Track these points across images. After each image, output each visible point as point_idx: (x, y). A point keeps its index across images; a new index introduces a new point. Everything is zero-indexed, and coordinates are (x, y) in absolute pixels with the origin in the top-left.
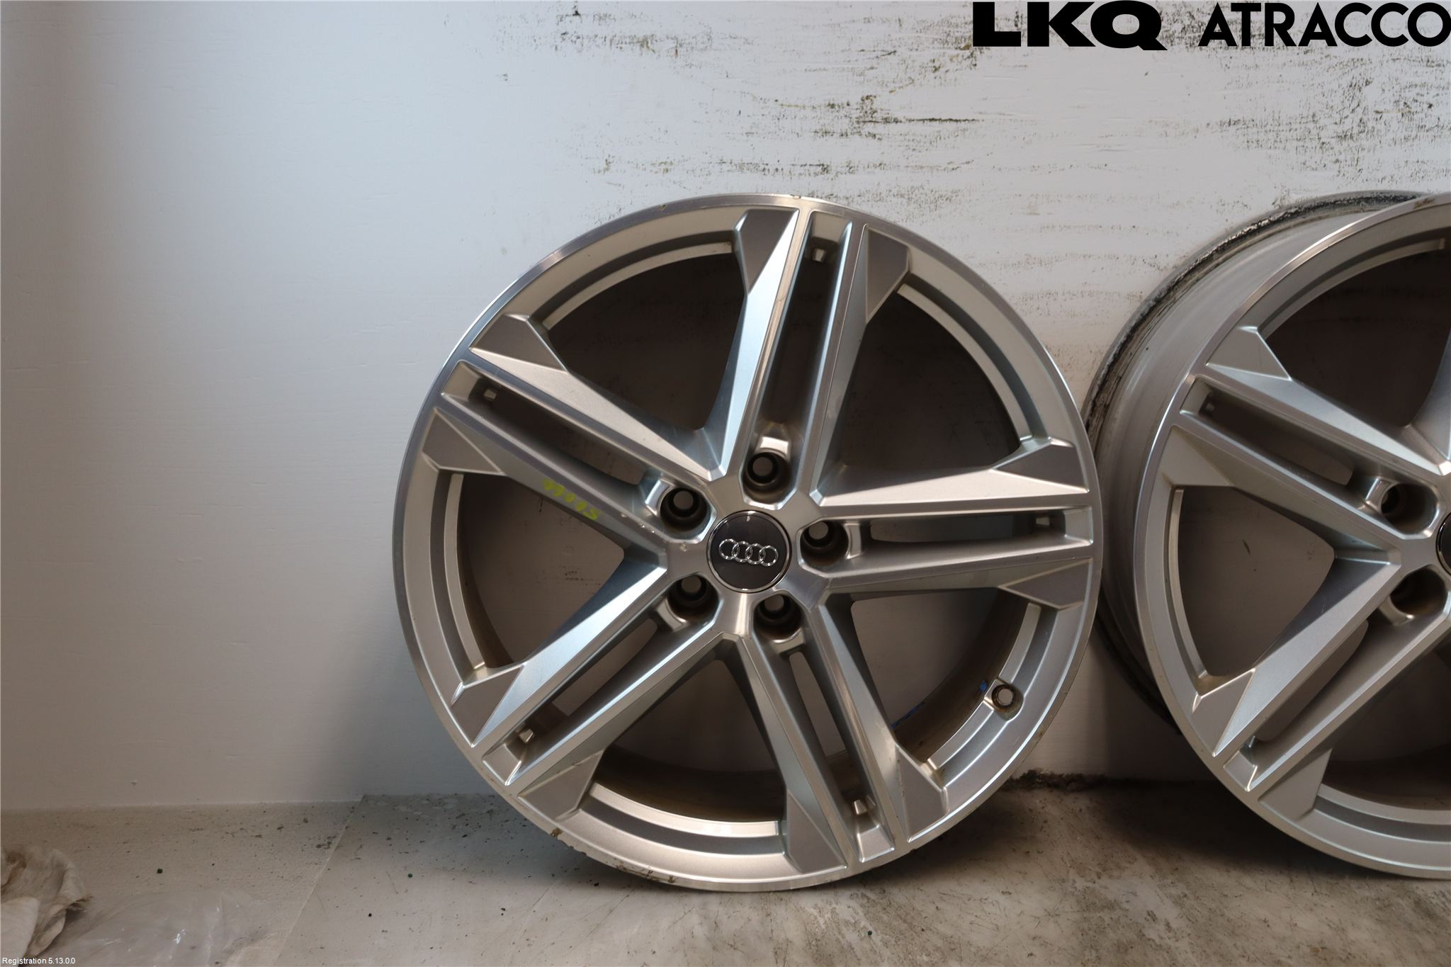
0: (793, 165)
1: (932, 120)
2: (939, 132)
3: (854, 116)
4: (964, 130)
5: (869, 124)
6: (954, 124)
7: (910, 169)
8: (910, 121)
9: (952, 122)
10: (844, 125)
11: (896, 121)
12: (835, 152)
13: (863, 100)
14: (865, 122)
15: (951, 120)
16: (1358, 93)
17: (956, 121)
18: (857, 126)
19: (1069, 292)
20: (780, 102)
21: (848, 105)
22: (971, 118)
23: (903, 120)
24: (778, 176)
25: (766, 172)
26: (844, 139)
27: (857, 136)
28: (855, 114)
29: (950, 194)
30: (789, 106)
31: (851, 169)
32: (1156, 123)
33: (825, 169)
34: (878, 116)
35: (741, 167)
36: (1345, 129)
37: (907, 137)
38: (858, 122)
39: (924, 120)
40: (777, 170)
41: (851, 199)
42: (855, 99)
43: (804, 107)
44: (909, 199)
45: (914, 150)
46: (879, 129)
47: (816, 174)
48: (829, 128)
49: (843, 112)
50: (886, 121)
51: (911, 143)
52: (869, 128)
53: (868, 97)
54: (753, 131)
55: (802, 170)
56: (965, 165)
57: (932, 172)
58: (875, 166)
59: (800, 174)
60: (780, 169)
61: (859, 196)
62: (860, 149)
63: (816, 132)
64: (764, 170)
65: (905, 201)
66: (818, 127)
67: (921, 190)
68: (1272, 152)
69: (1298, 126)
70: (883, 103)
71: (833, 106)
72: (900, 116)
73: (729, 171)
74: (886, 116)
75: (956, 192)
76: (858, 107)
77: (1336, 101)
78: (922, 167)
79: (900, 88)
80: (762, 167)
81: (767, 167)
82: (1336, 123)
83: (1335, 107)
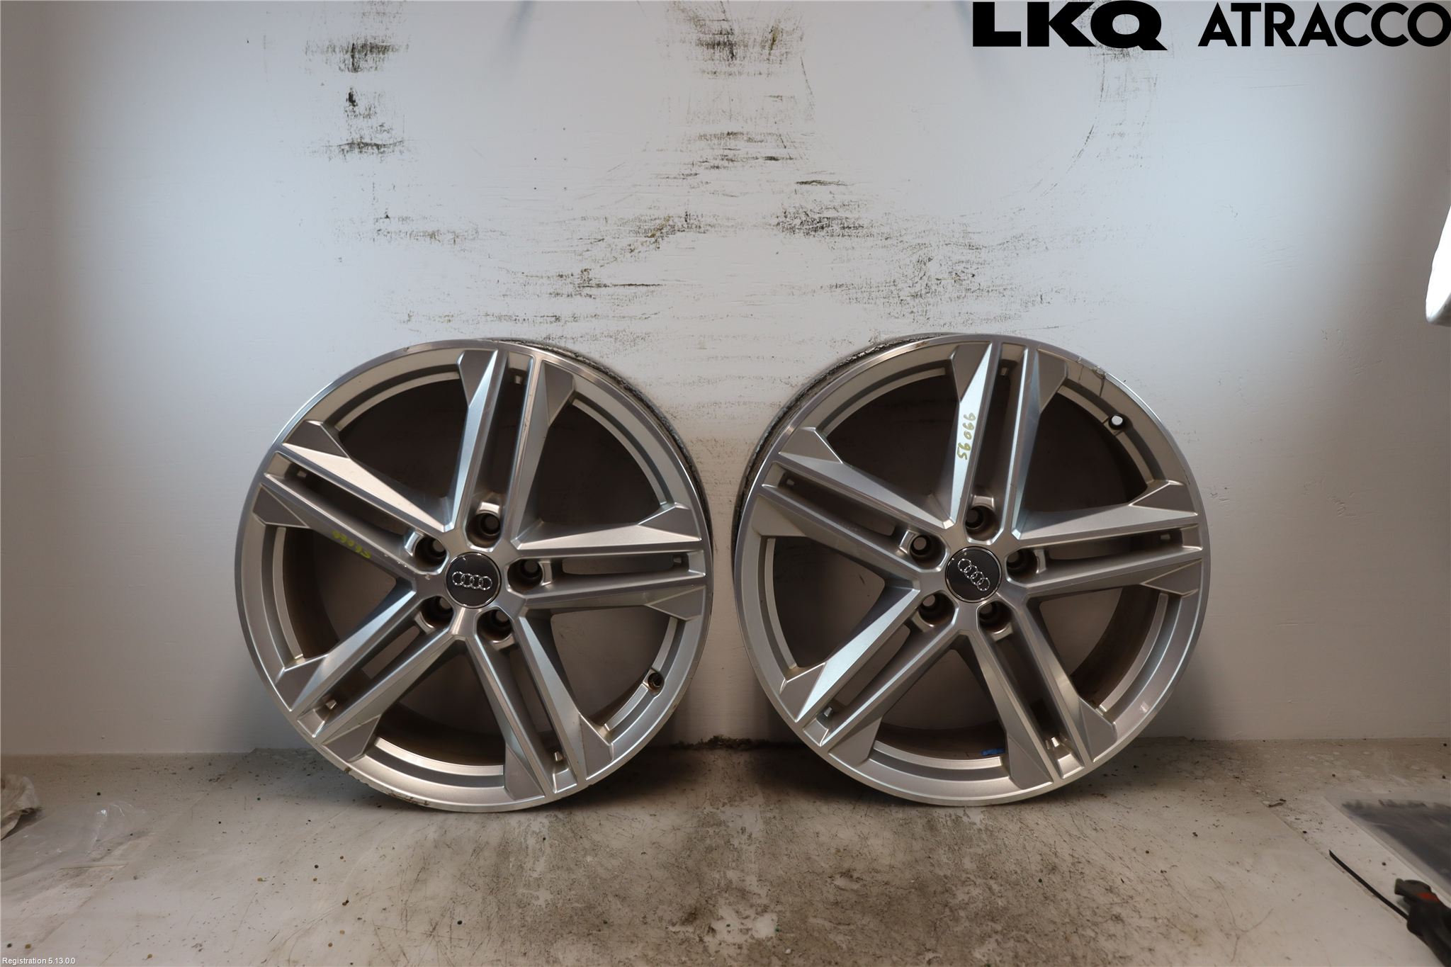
0: (536, 316)
1: (629, 285)
2: (635, 293)
3: (576, 283)
4: (653, 292)
5: (587, 288)
6: (645, 288)
7: (616, 318)
8: (615, 286)
9: (644, 287)
10: (570, 289)
11: (605, 286)
12: (564, 307)
13: (582, 272)
14: (584, 287)
15: (643, 285)
16: (923, 267)
17: (647, 285)
18: (578, 289)
19: (729, 402)
20: (525, 274)
21: (572, 275)
22: (656, 284)
23: (610, 285)
24: (526, 324)
25: (517, 321)
26: (570, 299)
27: (578, 296)
28: (577, 282)
29: (644, 335)
30: (532, 277)
31: (575, 318)
32: (786, 286)
33: (557, 319)
34: (593, 283)
35: (500, 318)
36: (917, 290)
37: (613, 297)
38: (579, 287)
39: (624, 285)
40: (524, 320)
41: (575, 339)
42: (577, 272)
43: (542, 277)
44: (616, 339)
45: (618, 305)
46: (594, 291)
47: (551, 322)
48: (559, 291)
49: (569, 280)
50: (599, 286)
51: (616, 301)
52: (587, 290)
53: (585, 270)
54: (508, 294)
55: (542, 320)
56: (656, 316)
57: (631, 320)
58: (592, 317)
59: (541, 323)
60: (526, 319)
61: (581, 337)
62: (581, 305)
63: (550, 294)
64: (516, 320)
65: (612, 340)
66: (552, 291)
67: (624, 333)
68: (865, 305)
69: (884, 288)
70: (597, 274)
71: (561, 276)
72: (607, 282)
73: (492, 321)
74: (598, 283)
75: (648, 334)
76: (579, 276)
77: (909, 271)
78: (624, 317)
79: (607, 263)
80: (514, 318)
81: (518, 318)
82: (910, 287)
83: (908, 276)
